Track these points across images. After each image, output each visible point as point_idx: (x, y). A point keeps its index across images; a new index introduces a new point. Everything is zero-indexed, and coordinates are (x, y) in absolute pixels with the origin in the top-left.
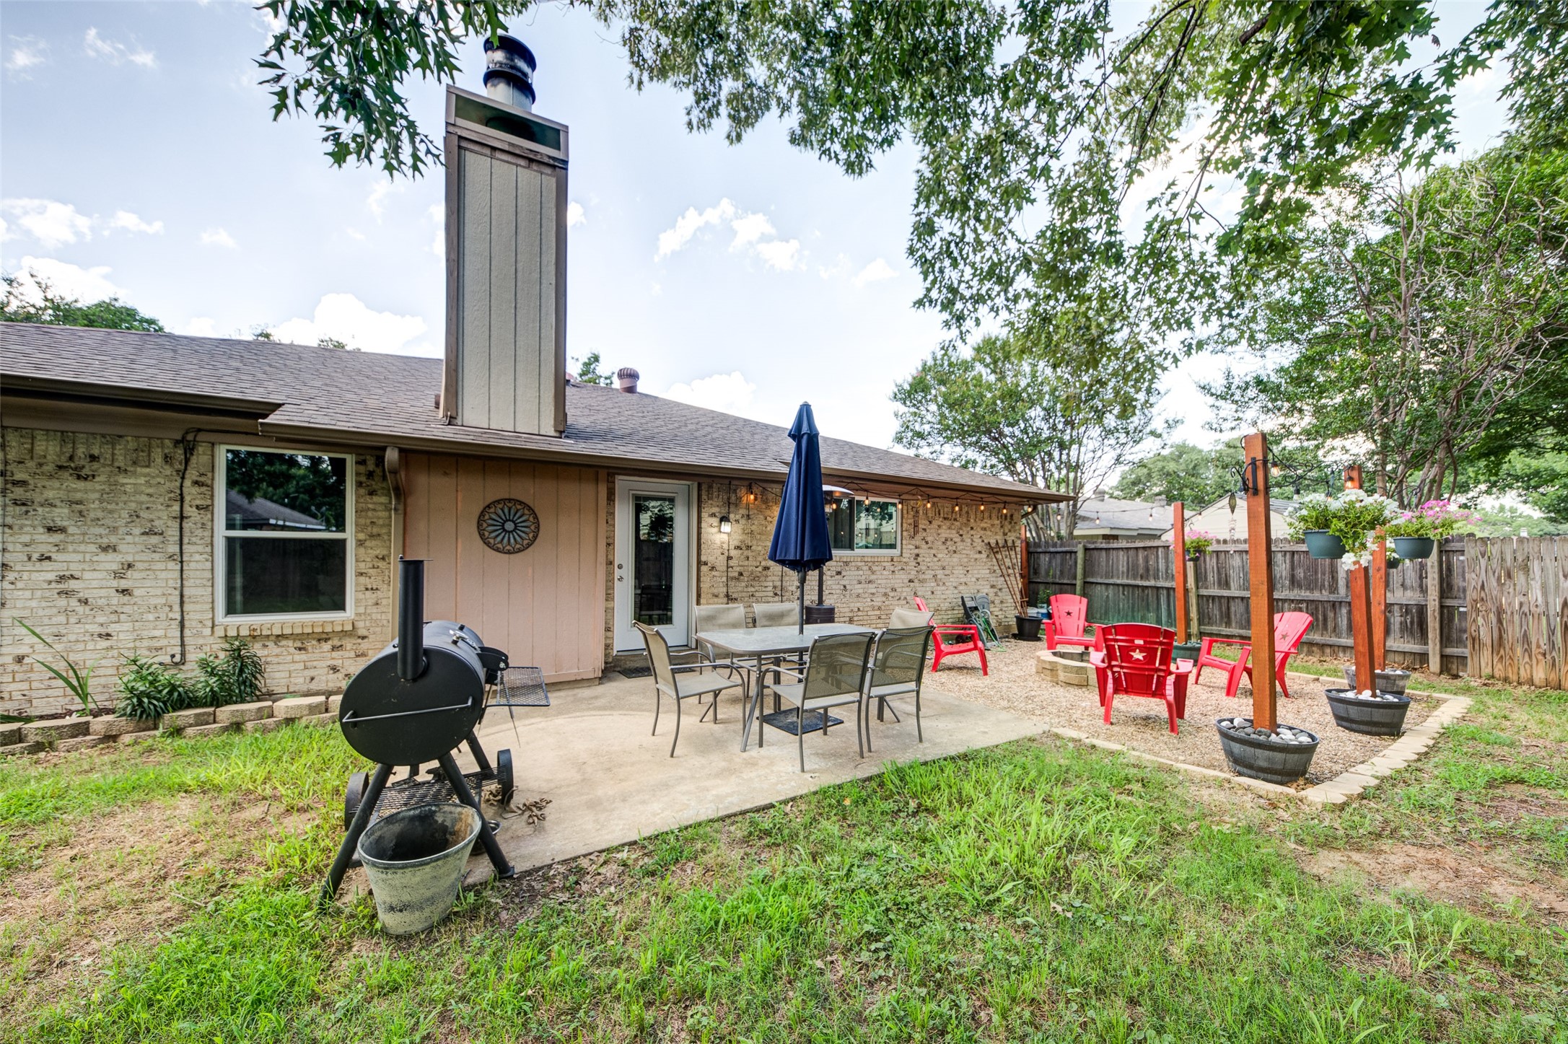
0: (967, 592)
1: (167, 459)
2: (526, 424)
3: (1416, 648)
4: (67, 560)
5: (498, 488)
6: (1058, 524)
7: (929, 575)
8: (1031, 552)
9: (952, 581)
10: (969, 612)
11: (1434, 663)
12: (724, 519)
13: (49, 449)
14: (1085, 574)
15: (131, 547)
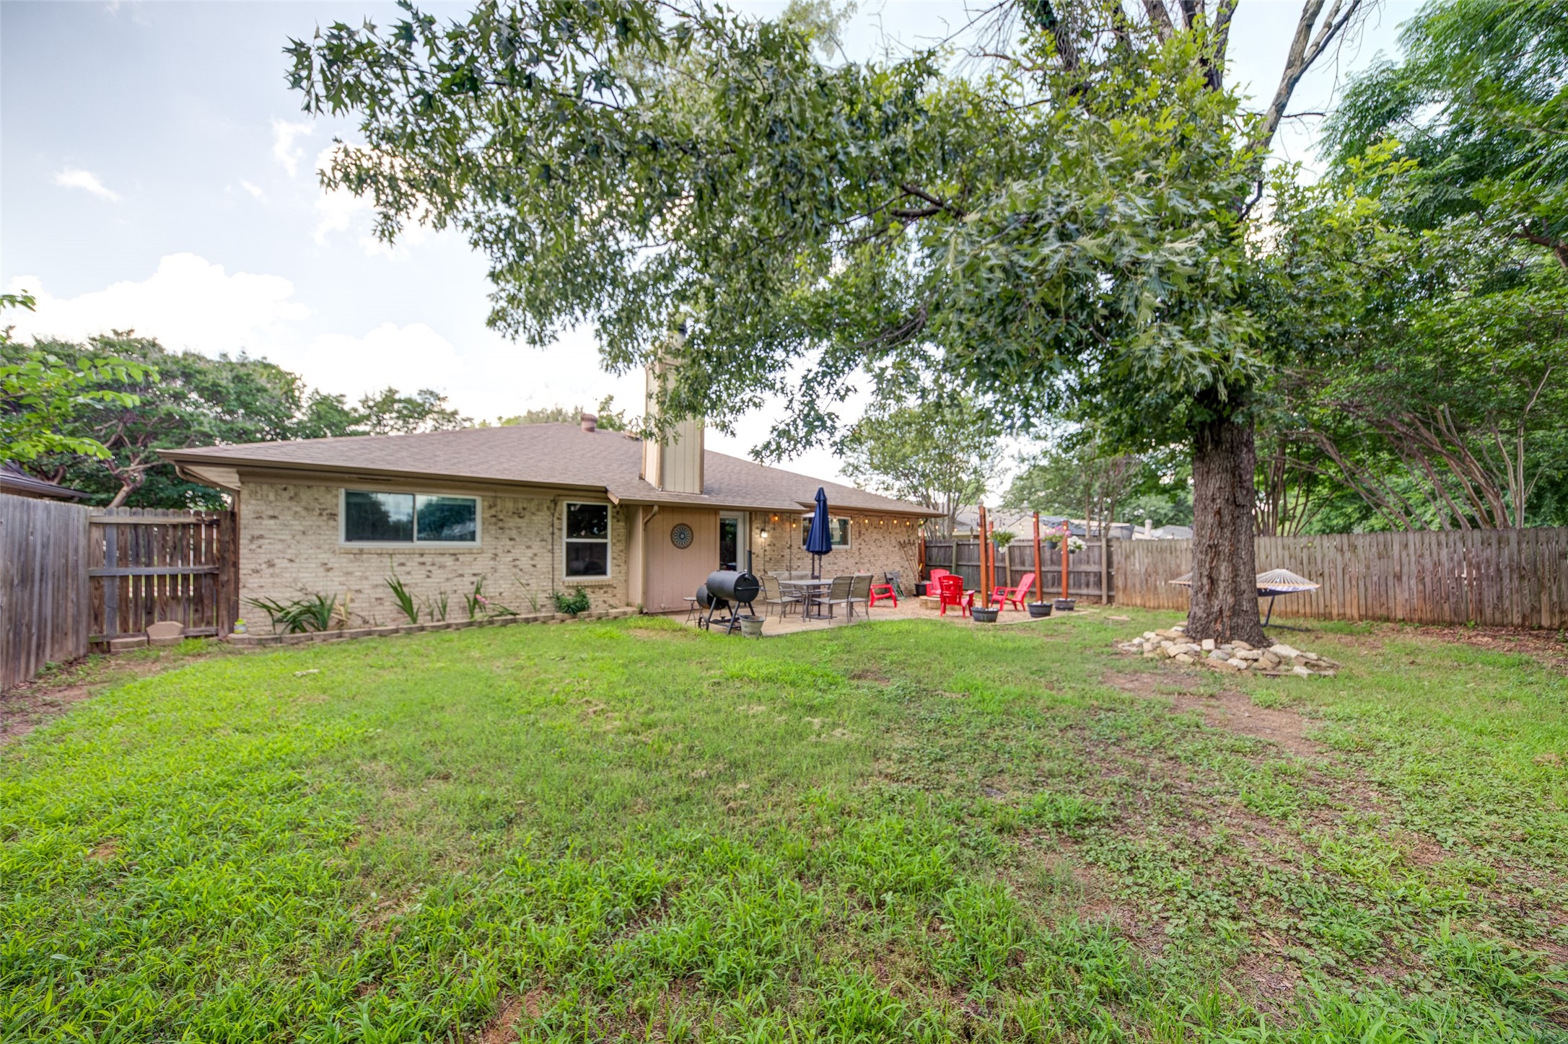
0: (887, 570)
1: (548, 508)
2: (689, 490)
3: (1097, 592)
4: (516, 552)
5: (678, 519)
6: (941, 529)
7: (866, 560)
8: (926, 547)
9: (879, 564)
10: (888, 581)
11: (1104, 600)
12: (763, 530)
13: (510, 505)
14: (957, 560)
15: (537, 545)
